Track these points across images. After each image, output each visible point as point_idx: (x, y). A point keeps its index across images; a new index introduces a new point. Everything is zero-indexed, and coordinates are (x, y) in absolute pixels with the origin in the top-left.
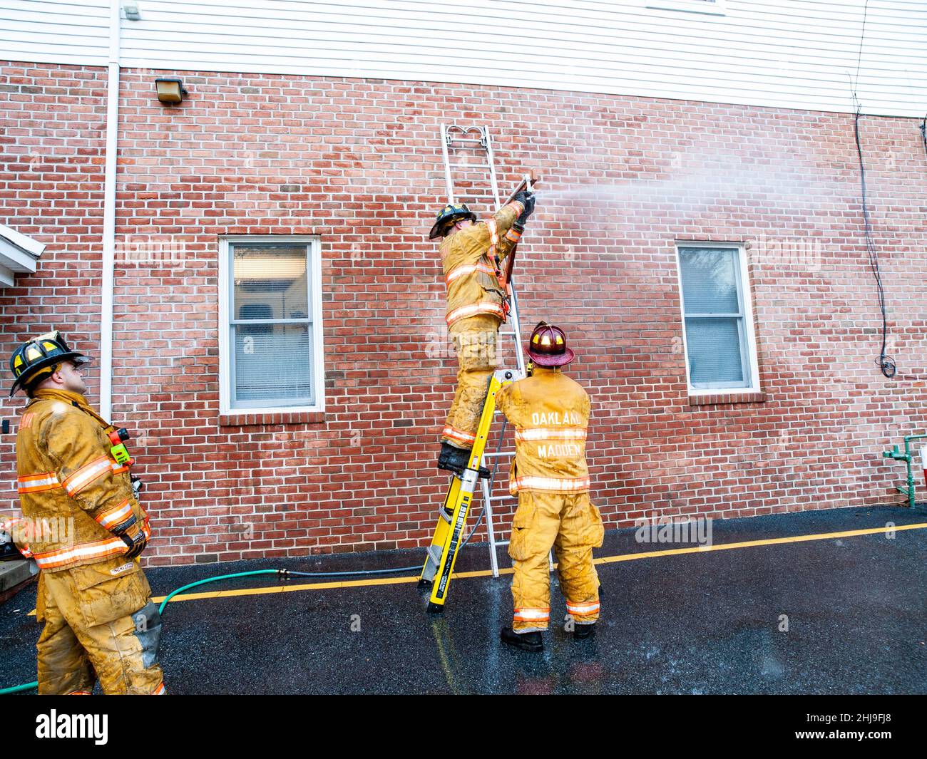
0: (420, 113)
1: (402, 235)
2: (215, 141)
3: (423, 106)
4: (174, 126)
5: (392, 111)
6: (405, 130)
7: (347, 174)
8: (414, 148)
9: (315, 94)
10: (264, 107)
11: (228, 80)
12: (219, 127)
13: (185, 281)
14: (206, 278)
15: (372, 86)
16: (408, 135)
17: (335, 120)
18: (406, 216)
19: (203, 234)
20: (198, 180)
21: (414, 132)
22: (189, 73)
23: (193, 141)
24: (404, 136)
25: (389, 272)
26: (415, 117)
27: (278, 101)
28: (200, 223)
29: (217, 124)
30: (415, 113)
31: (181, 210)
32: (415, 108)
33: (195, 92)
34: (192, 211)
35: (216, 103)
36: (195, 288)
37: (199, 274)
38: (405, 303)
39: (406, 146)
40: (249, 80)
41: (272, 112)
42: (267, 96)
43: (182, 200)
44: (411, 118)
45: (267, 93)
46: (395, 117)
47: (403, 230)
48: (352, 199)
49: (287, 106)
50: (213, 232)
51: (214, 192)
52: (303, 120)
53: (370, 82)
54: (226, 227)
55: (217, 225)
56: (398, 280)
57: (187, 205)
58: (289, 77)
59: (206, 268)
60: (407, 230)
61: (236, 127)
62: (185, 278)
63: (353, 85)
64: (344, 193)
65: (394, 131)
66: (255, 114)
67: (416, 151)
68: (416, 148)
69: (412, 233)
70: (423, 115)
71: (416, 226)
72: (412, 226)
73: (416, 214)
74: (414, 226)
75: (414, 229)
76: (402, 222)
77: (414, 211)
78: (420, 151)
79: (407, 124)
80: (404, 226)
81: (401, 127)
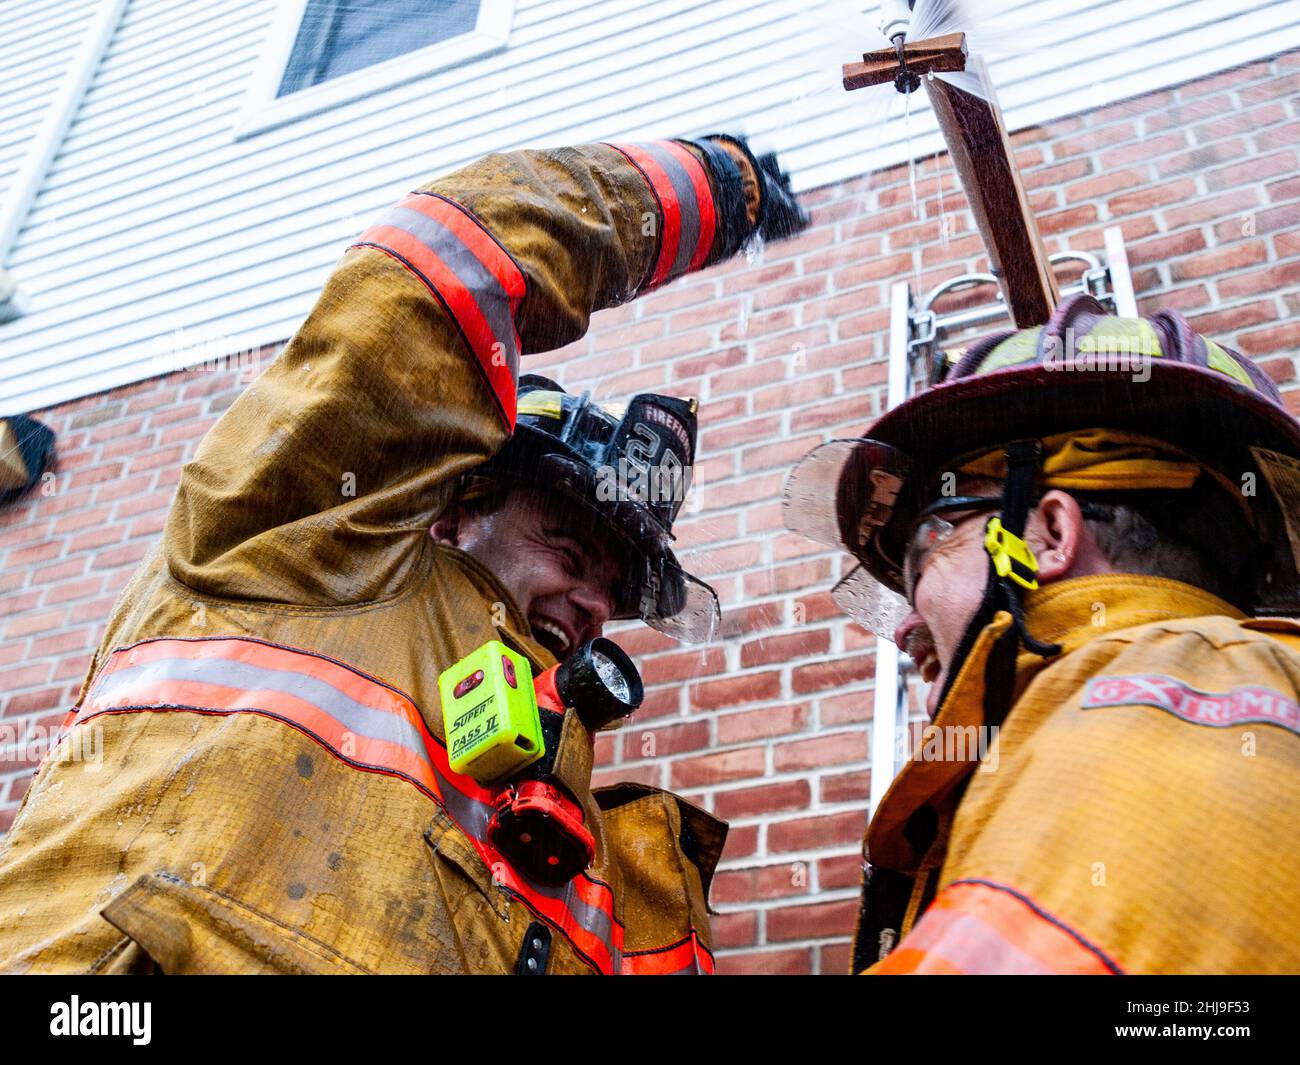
0: (813, 289)
1: (708, 792)
3: (829, 262)
5: (701, 314)
6: (750, 361)
8: (786, 415)
11: (183, 389)
12: (112, 529)
18: (731, 700)
21: (790, 360)
22: (85, 403)
23: (27, 589)
24: (744, 384)
26: (798, 309)
29: (110, 523)
30: (794, 295)
32: (801, 277)
33: (85, 445)
35: (130, 461)
39: (751, 415)
44: (778, 316)
47: (716, 764)
60: (734, 762)
65: (705, 380)
67: (795, 423)
68: (793, 413)
69: (759, 774)
70: (831, 290)
71: (778, 736)
72: (761, 737)
73: (786, 680)
74: (770, 736)
75: (770, 754)
76: (714, 729)
77: (774, 667)
78: (812, 418)
79: (761, 338)
80: (721, 744)
81: (736, 356)
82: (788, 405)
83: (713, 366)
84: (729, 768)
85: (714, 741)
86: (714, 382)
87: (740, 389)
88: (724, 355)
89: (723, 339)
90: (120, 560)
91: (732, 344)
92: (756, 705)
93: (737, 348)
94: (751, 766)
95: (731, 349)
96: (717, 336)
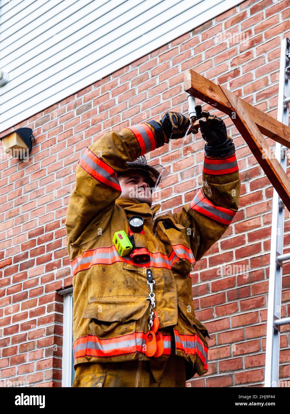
0: (258, 41)
1: (246, 233)
2: (56, 180)
3: (263, 28)
4: (26, 178)
5: (224, 56)
6: (241, 74)
7: (177, 169)
8: (254, 95)
9: (141, 80)
10: (95, 121)
11: (66, 106)
12: (59, 163)
13: (28, 356)
14: (45, 348)
15: (200, 36)
16: (247, 79)
17: (162, 101)
18: (249, 202)
19: (44, 294)
20: (41, 231)
21: (253, 72)
22: (38, 115)
23: (39, 188)
24: (240, 84)
25: (233, 296)
26: (254, 49)
27: (108, 107)
28: (42, 282)
29: (57, 161)
30: (253, 43)
31: (29, 270)
32: (254, 36)
33: (42, 133)
34: (36, 270)
35: (57, 137)
36: (35, 365)
37: (40, 345)
38: (256, 342)
40: (82, 97)
41: (102, 123)
42: (98, 107)
43: (29, 259)
44: (249, 54)
45: (98, 103)
46: (228, 63)
47: (247, 224)
48: (183, 200)
49: (116, 109)
50: (52, 290)
51: (54, 241)
52: (130, 119)
53: (197, 33)
54: (62, 279)
55: (55, 281)
56: (244, 307)
57: (31, 264)
58: (116, 74)
59: (45, 337)
60: (252, 223)
61: (71, 157)
62: (28, 353)
63: (179, 46)
64: (174, 195)
65: (228, 84)
66: (87, 135)
67: (258, 98)
68: (256, 94)
69: (260, 226)
70: (264, 40)
71: (263, 213)
72: (259, 214)
73: (264, 194)
74: (261, 213)
75: (262, 219)
76: (245, 212)
77: (260, 190)
78: (262, 95)
79: (244, 64)
80: (248, 217)
81: (236, 73)
82: (255, 91)
83: (230, 78)
84: (251, 225)
85: (246, 217)
86: (231, 84)
87: (239, 86)
88: (233, 72)
89: (232, 66)
90: (64, 174)
91: (234, 68)
92: (256, 203)
93: (236, 69)
94: (257, 224)
95: (235, 70)
96: (230, 65)
